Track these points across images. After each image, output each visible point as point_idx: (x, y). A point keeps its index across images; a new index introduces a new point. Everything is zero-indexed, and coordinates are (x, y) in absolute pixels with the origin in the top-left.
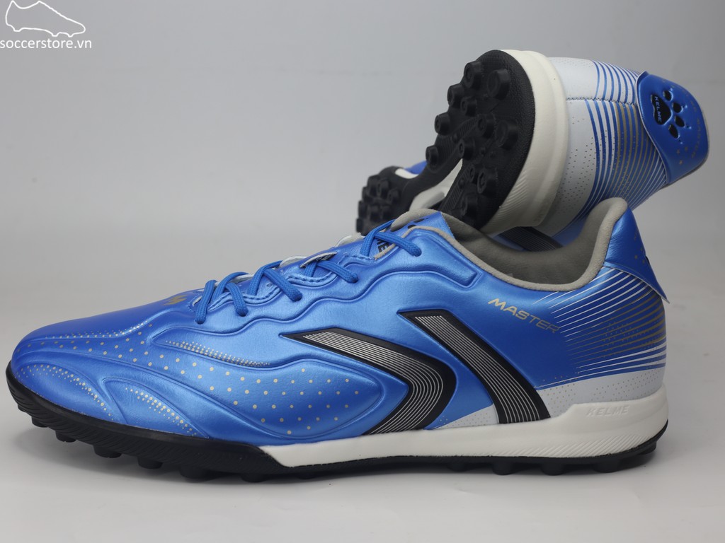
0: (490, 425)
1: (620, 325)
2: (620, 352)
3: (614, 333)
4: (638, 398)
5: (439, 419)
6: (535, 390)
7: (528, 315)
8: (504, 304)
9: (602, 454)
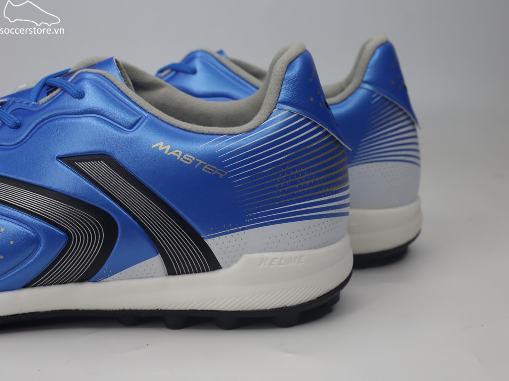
0: (158, 276)
1: (294, 170)
2: (294, 199)
3: (287, 179)
4: (315, 248)
5: (103, 270)
6: (202, 240)
7: (194, 159)
8: (168, 147)
9: (277, 306)
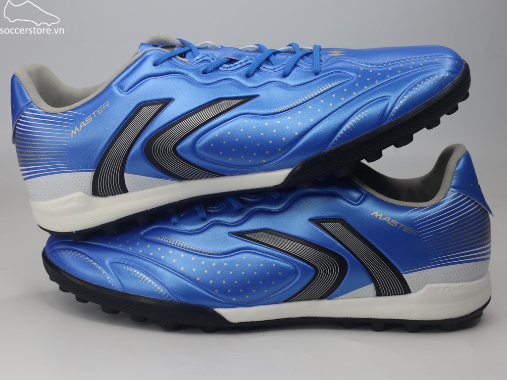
0: (370, 297)
1: (460, 231)
2: (459, 249)
3: (456, 236)
4: (471, 281)
5: (336, 292)
6: (401, 274)
7: (398, 223)
8: (381, 215)
9: (446, 318)
